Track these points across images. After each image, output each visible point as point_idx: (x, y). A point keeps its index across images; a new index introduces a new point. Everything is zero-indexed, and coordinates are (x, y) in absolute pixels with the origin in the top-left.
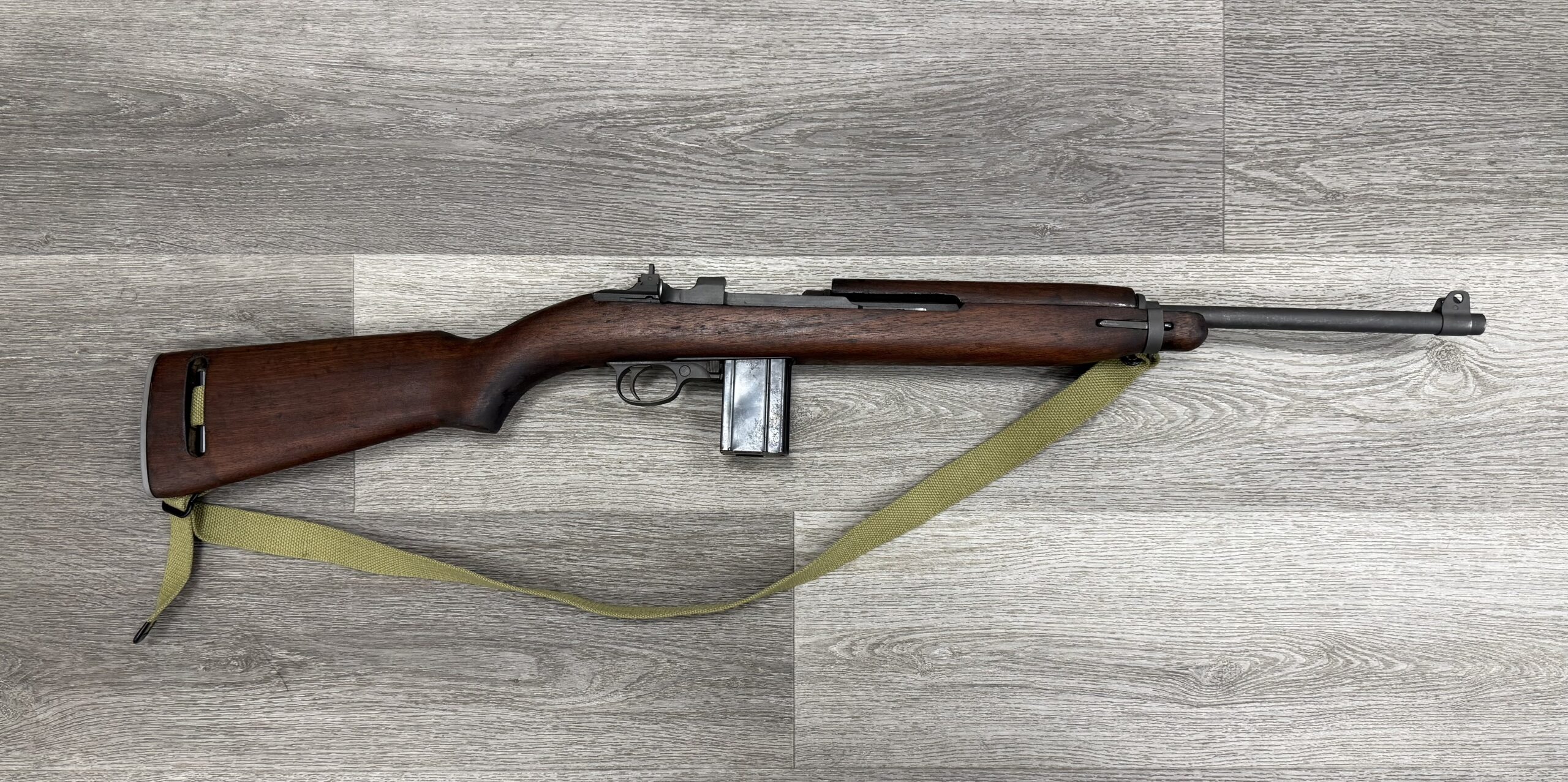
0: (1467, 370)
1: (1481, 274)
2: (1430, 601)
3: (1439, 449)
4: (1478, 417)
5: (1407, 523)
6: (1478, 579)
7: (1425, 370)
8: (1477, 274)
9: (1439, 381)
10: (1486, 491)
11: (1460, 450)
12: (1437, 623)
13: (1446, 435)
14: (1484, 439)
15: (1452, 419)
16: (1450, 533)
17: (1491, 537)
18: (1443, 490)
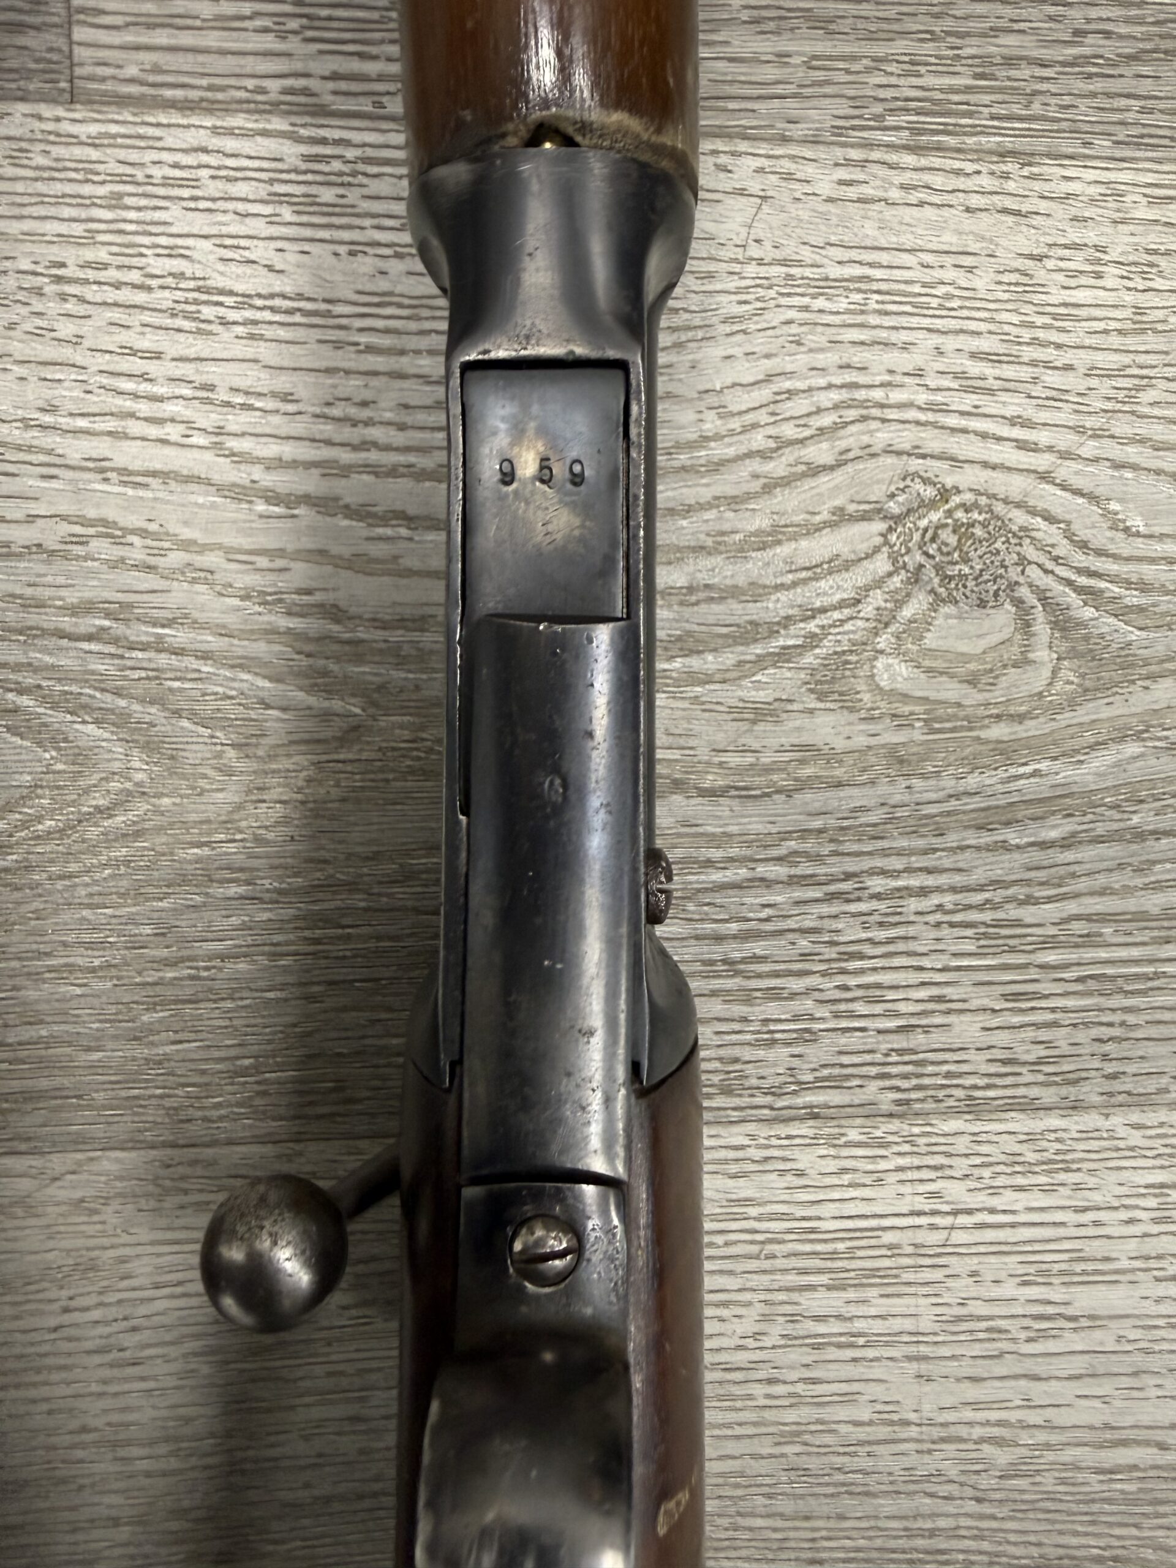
0: (1031, 599)
1: (1091, 236)
2: (883, 1432)
3: (923, 892)
4: (1066, 773)
5: (805, 1159)
6: (1051, 1346)
7: (877, 598)
8: (1074, 235)
9: (930, 640)
10: (1081, 1036)
11: (998, 895)
12: (905, 1505)
13: (952, 839)
14: (1087, 853)
15: (972, 781)
16: (956, 1191)
17: (1097, 1198)
18: (937, 1039)
